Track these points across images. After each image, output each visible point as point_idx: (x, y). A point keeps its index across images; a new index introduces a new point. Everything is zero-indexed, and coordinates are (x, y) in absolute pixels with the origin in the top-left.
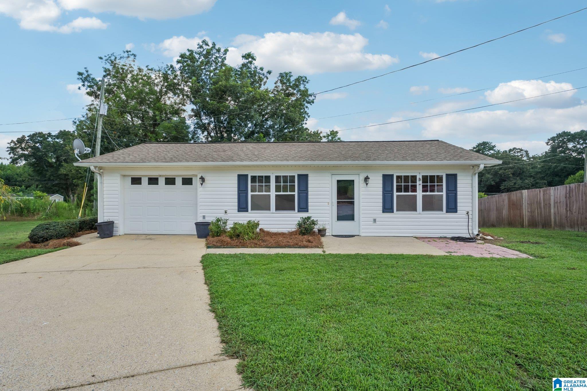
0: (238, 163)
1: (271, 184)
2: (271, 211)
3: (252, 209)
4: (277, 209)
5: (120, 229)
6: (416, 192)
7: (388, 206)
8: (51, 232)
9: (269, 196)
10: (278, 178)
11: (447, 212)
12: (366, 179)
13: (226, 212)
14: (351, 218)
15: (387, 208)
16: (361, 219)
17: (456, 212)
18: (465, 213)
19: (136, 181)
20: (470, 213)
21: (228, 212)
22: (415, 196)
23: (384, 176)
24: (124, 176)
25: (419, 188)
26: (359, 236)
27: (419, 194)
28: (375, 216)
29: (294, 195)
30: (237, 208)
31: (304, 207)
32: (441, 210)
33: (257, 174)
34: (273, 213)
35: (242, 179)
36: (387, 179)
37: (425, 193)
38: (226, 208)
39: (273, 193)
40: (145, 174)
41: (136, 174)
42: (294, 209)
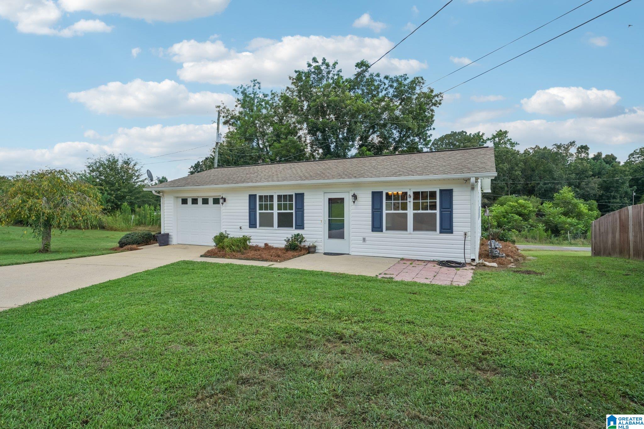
0: (250, 184)
1: (274, 203)
2: (274, 228)
3: (260, 226)
4: (279, 226)
5: (174, 240)
6: (407, 210)
7: (377, 225)
8: (129, 240)
9: (272, 213)
10: (279, 197)
11: (441, 232)
12: (355, 197)
13: (241, 228)
14: (341, 236)
15: (377, 227)
16: (352, 238)
17: (452, 232)
18: (463, 234)
19: (184, 201)
20: (469, 234)
21: (242, 227)
22: (406, 215)
23: (374, 193)
24: (177, 197)
25: (410, 205)
26: (348, 254)
27: (410, 212)
28: (364, 235)
29: (292, 213)
30: (248, 224)
31: (300, 226)
32: (435, 230)
33: (264, 194)
34: (276, 230)
35: (252, 198)
36: (376, 196)
37: (416, 212)
38: (241, 225)
39: (276, 211)
40: (189, 195)
41: (185, 195)
42: (292, 226)
